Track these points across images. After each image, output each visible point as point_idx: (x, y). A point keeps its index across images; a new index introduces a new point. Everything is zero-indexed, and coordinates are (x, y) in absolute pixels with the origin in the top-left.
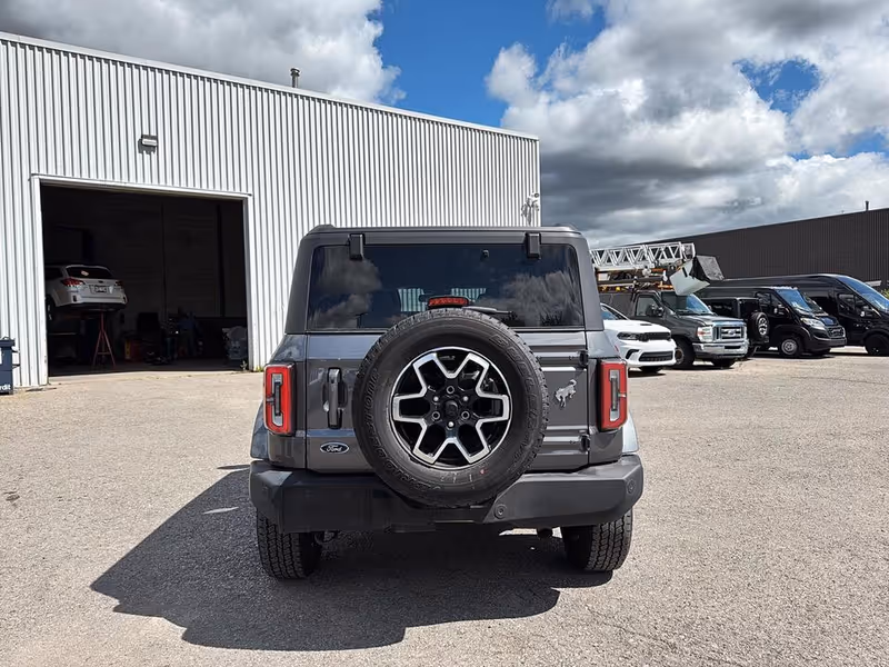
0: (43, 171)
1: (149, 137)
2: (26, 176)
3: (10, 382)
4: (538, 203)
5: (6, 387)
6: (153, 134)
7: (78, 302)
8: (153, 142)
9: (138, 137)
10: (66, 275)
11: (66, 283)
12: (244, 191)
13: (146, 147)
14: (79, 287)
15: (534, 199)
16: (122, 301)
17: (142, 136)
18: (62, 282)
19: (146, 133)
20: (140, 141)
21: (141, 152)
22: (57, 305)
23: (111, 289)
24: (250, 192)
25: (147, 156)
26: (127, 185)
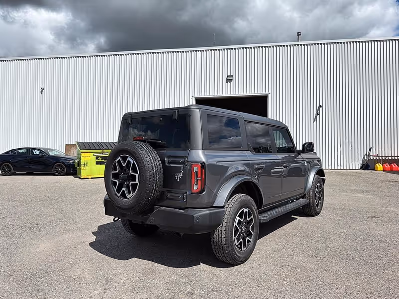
0: (196, 95)
2: (191, 97)
6: (232, 75)
8: (231, 78)
9: (226, 77)
12: (267, 92)
13: (229, 79)
19: (229, 75)
20: (227, 78)
21: (227, 82)
24: (270, 92)
25: (229, 84)
26: (222, 96)
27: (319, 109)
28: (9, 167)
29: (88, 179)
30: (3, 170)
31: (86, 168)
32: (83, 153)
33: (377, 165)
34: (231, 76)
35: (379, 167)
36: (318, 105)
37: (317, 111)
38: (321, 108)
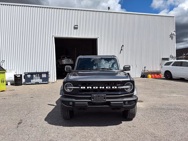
0: (55, 35)
1: (76, 26)
3: (48, 81)
4: (175, 34)
5: (47, 82)
6: (77, 25)
7: (64, 64)
8: (77, 27)
9: (74, 26)
10: (62, 58)
11: (62, 60)
12: (97, 37)
13: (76, 28)
14: (64, 60)
15: (174, 33)
16: (72, 63)
17: (75, 26)
18: (61, 59)
19: (75, 25)
21: (74, 29)
22: (60, 64)
23: (70, 61)
24: (98, 37)
25: (76, 30)
26: (72, 37)
27: (122, 47)
33: (149, 75)
35: (150, 76)
36: (122, 45)
37: (121, 48)
38: (123, 47)
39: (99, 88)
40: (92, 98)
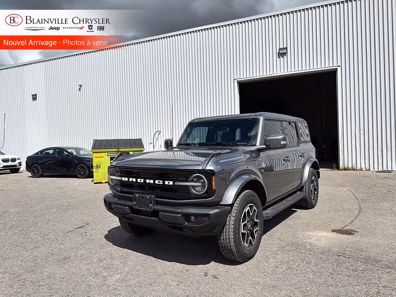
0: (238, 77)
6: (285, 47)
8: (285, 51)
12: (335, 65)
17: (280, 49)
20: (279, 52)
21: (279, 57)
24: (339, 66)
25: (282, 59)
26: (272, 75)
28: (38, 168)
29: (102, 183)
30: (33, 172)
31: (99, 170)
32: (95, 153)
34: (283, 49)
39: (145, 182)
40: (133, 200)
